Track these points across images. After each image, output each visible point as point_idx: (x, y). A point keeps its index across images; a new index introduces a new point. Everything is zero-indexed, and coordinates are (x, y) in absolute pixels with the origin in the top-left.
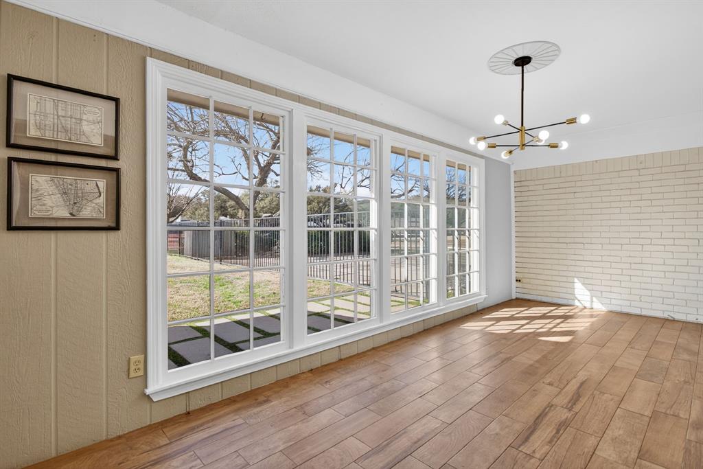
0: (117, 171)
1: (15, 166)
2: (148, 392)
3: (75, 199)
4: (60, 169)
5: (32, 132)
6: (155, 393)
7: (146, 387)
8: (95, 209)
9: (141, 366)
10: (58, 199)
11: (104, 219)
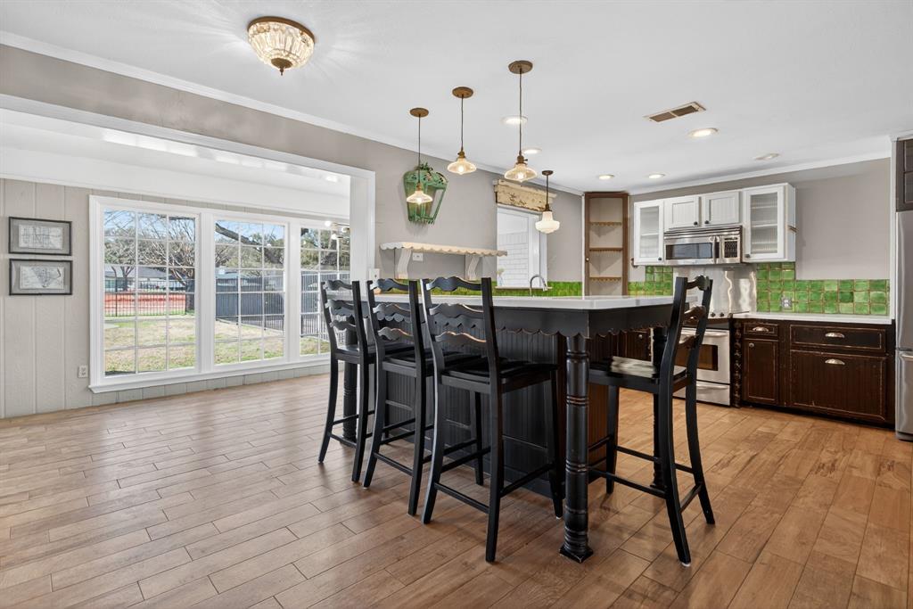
0: (71, 262)
1: (13, 263)
2: (90, 386)
3: (45, 279)
4: (38, 263)
5: (22, 244)
6: (95, 388)
7: (89, 384)
8: (57, 284)
9: (86, 371)
10: (36, 279)
11: (64, 288)
